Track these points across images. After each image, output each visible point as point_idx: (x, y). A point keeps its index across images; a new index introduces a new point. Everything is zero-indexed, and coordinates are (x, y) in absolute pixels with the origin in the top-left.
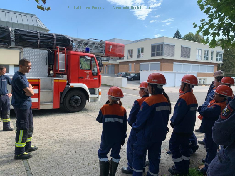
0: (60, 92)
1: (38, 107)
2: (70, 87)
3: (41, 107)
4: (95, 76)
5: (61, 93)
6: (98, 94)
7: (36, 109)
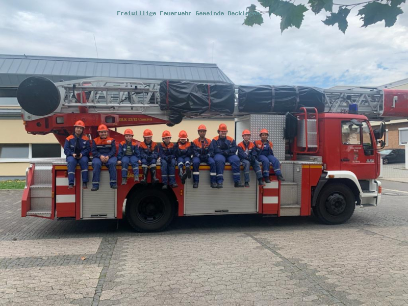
0: (312, 187)
1: (278, 211)
2: (327, 177)
3: (283, 213)
4: (369, 155)
5: (314, 188)
6: (376, 191)
7: (274, 215)
